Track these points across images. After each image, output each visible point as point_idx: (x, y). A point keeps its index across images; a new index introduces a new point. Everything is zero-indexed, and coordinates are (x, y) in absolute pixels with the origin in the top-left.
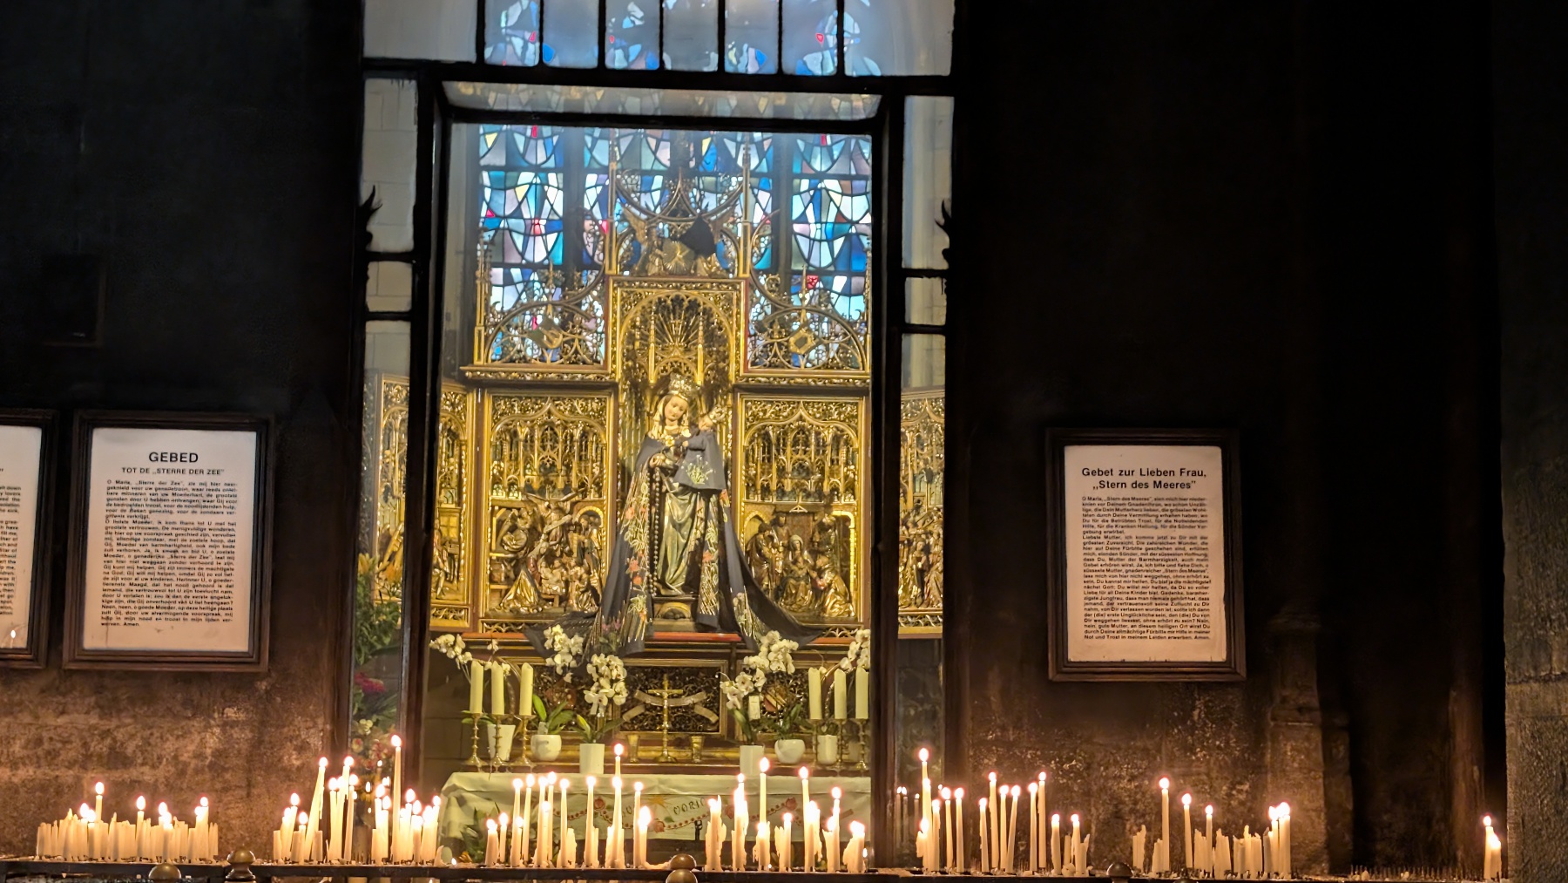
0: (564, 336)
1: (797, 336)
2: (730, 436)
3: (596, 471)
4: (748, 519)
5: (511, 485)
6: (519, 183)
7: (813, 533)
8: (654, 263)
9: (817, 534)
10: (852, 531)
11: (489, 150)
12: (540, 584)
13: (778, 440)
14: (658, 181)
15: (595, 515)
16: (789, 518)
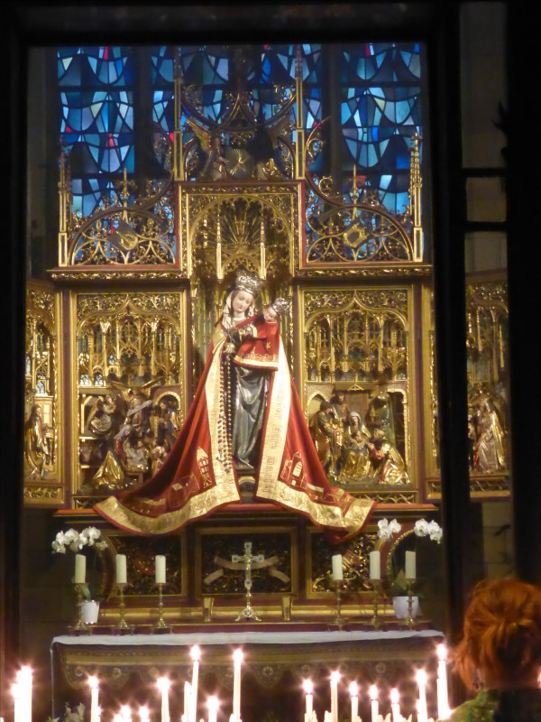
0: (139, 239)
1: (350, 231)
2: (292, 325)
3: (173, 360)
4: (310, 398)
5: (97, 374)
6: (94, 101)
7: (370, 409)
8: (218, 170)
9: (373, 410)
10: (405, 407)
11: (66, 72)
12: (126, 463)
13: (335, 326)
14: (219, 94)
15: (173, 399)
16: (348, 396)
